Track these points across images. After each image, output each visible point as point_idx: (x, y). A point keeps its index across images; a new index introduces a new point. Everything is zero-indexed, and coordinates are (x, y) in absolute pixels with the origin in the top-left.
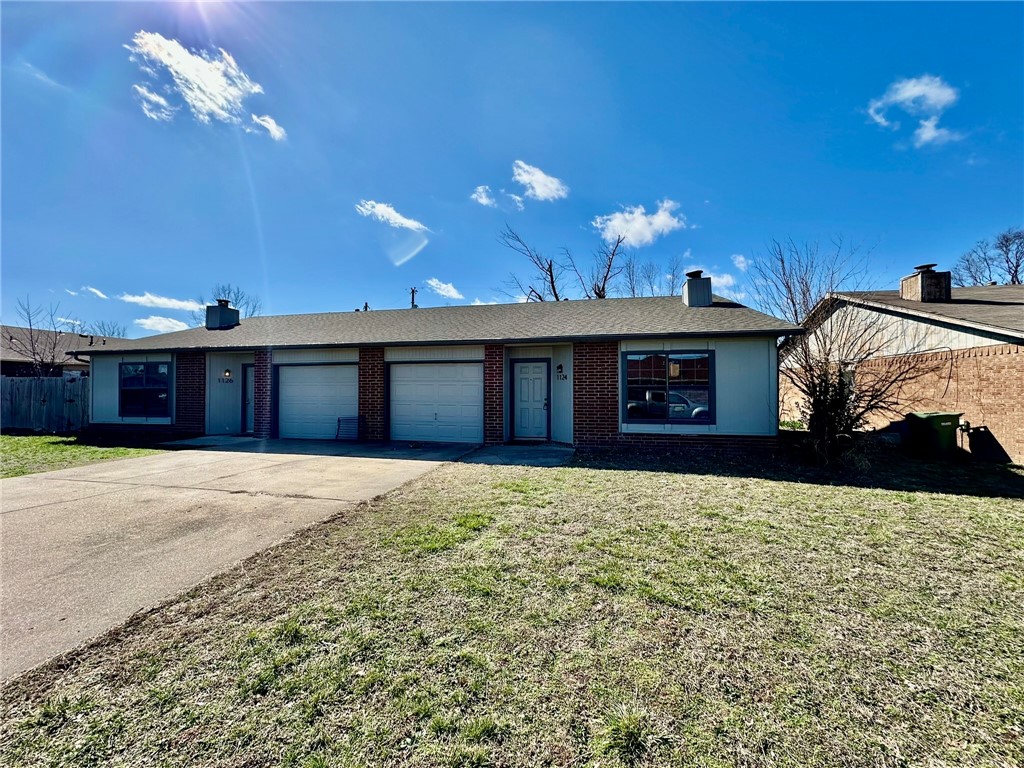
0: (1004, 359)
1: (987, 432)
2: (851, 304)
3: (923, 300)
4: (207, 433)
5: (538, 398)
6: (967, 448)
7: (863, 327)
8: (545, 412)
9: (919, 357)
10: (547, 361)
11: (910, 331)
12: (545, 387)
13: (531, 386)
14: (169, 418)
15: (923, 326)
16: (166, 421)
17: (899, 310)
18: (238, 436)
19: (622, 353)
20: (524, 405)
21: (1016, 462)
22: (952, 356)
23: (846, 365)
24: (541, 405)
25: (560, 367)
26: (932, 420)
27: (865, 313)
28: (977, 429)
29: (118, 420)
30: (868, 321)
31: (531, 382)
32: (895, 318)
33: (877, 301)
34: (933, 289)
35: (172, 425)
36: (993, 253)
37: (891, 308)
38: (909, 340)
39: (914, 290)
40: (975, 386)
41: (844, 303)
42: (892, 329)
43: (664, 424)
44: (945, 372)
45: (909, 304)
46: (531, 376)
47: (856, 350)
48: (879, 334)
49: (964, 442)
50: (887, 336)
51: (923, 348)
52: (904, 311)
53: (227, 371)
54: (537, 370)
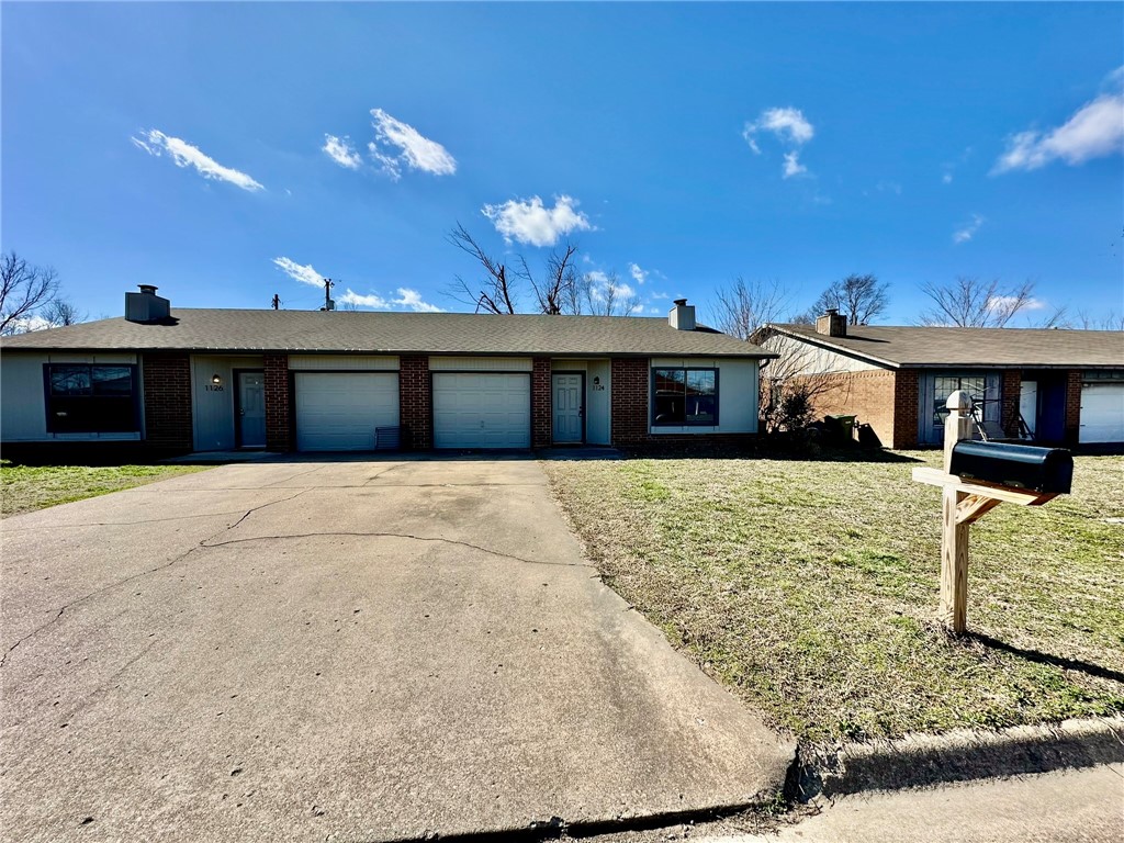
0: (881, 379)
1: (869, 427)
2: (783, 334)
3: (831, 335)
4: (195, 449)
5: (573, 406)
6: (857, 438)
7: (789, 353)
8: (579, 419)
9: (829, 376)
10: (583, 374)
11: (824, 358)
12: (579, 396)
13: (568, 395)
14: (138, 433)
15: (832, 354)
16: (133, 437)
17: (818, 341)
18: (232, 450)
19: (652, 368)
20: (561, 413)
21: (884, 446)
22: (850, 376)
23: (776, 381)
24: (576, 413)
25: (597, 379)
26: (842, 420)
27: (791, 341)
28: (863, 426)
29: (50, 437)
30: (794, 347)
31: (567, 391)
32: (814, 347)
33: (802, 333)
34: (837, 327)
35: (142, 441)
36: (842, 293)
37: (812, 340)
38: (822, 364)
39: (824, 326)
40: (864, 397)
41: (777, 333)
42: (811, 355)
43: (682, 425)
44: (845, 387)
45: (821, 337)
46: (567, 386)
47: (784, 370)
48: (802, 359)
49: (856, 436)
50: (807, 359)
51: (831, 370)
52: (822, 342)
53: (216, 377)
54: (573, 381)
